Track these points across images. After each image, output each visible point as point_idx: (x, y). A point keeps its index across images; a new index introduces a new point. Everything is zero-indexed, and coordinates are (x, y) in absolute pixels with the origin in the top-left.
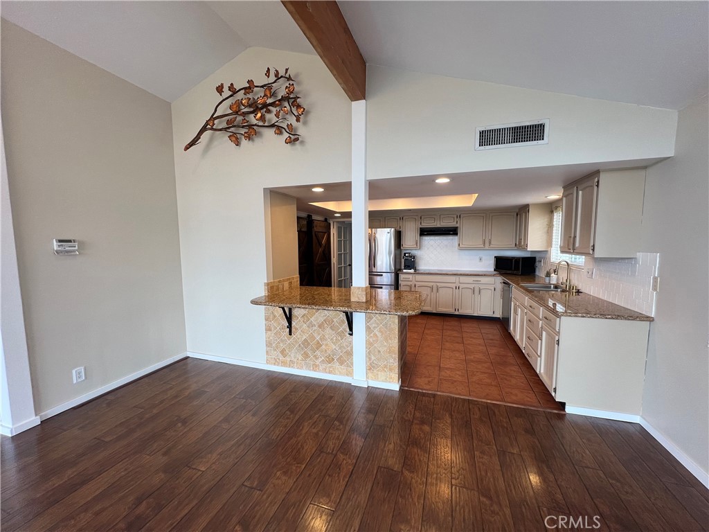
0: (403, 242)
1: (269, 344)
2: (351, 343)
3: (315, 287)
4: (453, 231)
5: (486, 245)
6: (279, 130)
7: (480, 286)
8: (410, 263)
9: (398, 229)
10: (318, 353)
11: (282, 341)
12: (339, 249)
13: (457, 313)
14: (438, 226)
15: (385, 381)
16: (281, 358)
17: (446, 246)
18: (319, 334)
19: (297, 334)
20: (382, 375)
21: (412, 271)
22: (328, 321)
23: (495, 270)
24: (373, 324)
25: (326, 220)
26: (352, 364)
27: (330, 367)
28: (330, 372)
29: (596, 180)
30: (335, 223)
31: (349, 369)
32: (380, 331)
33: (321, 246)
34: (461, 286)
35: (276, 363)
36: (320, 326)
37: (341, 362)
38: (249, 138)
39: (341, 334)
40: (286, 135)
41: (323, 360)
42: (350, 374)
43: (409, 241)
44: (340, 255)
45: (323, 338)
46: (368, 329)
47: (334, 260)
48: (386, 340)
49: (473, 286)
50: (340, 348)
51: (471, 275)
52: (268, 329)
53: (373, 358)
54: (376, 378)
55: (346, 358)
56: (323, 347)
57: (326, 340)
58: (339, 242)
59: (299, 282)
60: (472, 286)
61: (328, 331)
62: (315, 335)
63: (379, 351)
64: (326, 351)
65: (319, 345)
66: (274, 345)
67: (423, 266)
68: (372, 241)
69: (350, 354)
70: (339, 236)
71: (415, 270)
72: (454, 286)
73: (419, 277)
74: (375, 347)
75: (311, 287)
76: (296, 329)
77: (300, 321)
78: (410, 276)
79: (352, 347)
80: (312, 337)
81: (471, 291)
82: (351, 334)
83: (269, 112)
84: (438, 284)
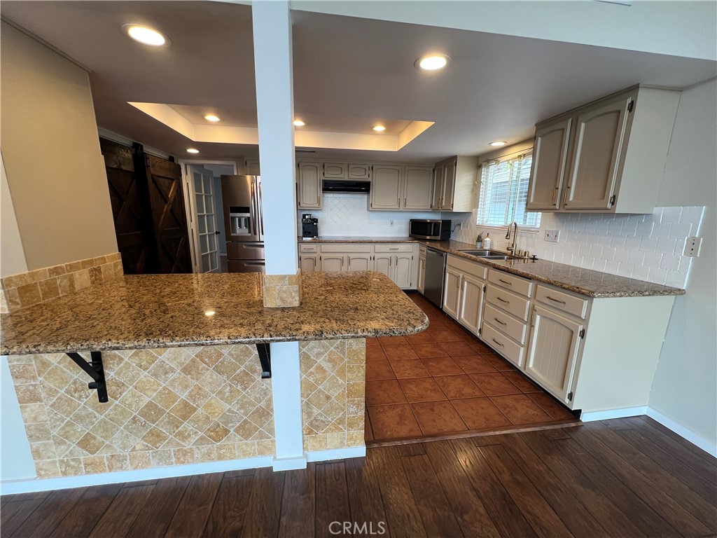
0: (300, 199)
1: (37, 433)
3: (163, 276)
4: (362, 187)
5: (401, 206)
7: (398, 255)
8: (313, 228)
10: (187, 426)
11: (79, 418)
12: (199, 208)
14: (346, 179)
15: (342, 445)
16: (83, 455)
17: (354, 207)
18: (186, 387)
20: (333, 437)
21: (314, 239)
23: (410, 236)
25: (171, 159)
26: (272, 431)
27: (220, 448)
28: (220, 458)
29: (629, 101)
30: (188, 167)
31: (266, 442)
32: (330, 360)
33: (166, 202)
34: (377, 256)
39: (244, 379)
41: (202, 438)
42: (267, 449)
43: (309, 198)
44: (200, 218)
47: (192, 225)
48: (341, 373)
49: (390, 255)
50: (242, 407)
51: (388, 242)
52: (28, 398)
53: (315, 411)
54: (322, 446)
56: (200, 411)
57: (205, 396)
58: (198, 198)
59: (120, 267)
60: (388, 256)
61: (209, 376)
62: (176, 391)
63: (328, 398)
64: (207, 418)
65: (187, 410)
66: (54, 432)
69: (265, 413)
70: (197, 188)
71: (318, 237)
72: (368, 256)
74: (320, 391)
75: (154, 276)
76: (120, 385)
77: (128, 366)
79: (270, 400)
81: (387, 262)
82: (267, 377)
84: (350, 255)
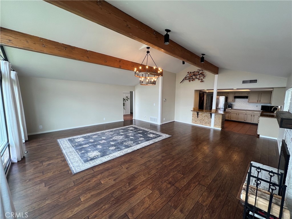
0: (228, 100)
1: (193, 119)
2: (211, 120)
4: (246, 97)
5: (258, 102)
6: (199, 79)
7: (254, 114)
8: (231, 106)
9: (227, 96)
11: (196, 119)
13: (245, 122)
14: (241, 95)
15: (218, 128)
17: (244, 102)
19: (199, 118)
20: (217, 126)
21: (231, 108)
22: (207, 116)
23: (261, 110)
24: (216, 117)
27: (206, 125)
30: (206, 94)
32: (218, 118)
34: (247, 114)
35: (194, 123)
36: (205, 116)
37: (208, 124)
38: (192, 80)
39: (209, 118)
40: (200, 80)
41: (204, 123)
42: (210, 126)
43: (230, 100)
44: (206, 103)
45: (205, 119)
46: (215, 117)
48: (219, 120)
49: (252, 114)
50: (208, 121)
52: (193, 117)
53: (216, 123)
55: (210, 123)
59: (198, 108)
61: (206, 117)
65: (204, 120)
67: (235, 107)
68: (218, 100)
70: (207, 97)
71: (232, 108)
72: (244, 113)
73: (232, 110)
74: (216, 121)
77: (200, 115)
78: (230, 110)
80: (202, 118)
81: (251, 116)
82: (211, 118)
83: (197, 76)
84: (239, 113)
